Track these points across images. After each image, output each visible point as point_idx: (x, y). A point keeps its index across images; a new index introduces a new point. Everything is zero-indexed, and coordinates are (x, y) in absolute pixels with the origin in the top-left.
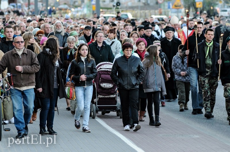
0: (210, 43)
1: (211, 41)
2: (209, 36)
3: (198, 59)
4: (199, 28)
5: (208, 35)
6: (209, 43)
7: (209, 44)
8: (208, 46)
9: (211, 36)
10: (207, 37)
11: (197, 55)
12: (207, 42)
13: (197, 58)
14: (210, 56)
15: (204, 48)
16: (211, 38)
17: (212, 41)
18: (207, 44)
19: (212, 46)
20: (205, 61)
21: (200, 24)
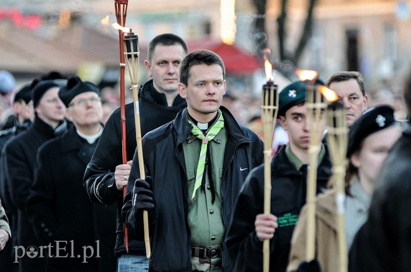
0: (211, 124)
1: (212, 116)
2: (201, 92)
3: (146, 214)
4: (171, 64)
5: (196, 89)
6: (205, 126)
7: (204, 132)
8: (200, 141)
9: (212, 88)
10: (195, 95)
11: (139, 193)
12: (196, 123)
13: (141, 206)
14: (212, 189)
15: (180, 148)
16: (215, 97)
17: (221, 118)
18: (197, 131)
19: (223, 141)
20: (187, 212)
21: (172, 44)
